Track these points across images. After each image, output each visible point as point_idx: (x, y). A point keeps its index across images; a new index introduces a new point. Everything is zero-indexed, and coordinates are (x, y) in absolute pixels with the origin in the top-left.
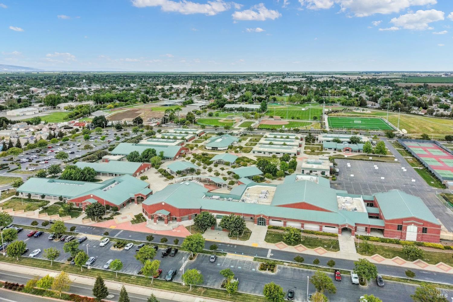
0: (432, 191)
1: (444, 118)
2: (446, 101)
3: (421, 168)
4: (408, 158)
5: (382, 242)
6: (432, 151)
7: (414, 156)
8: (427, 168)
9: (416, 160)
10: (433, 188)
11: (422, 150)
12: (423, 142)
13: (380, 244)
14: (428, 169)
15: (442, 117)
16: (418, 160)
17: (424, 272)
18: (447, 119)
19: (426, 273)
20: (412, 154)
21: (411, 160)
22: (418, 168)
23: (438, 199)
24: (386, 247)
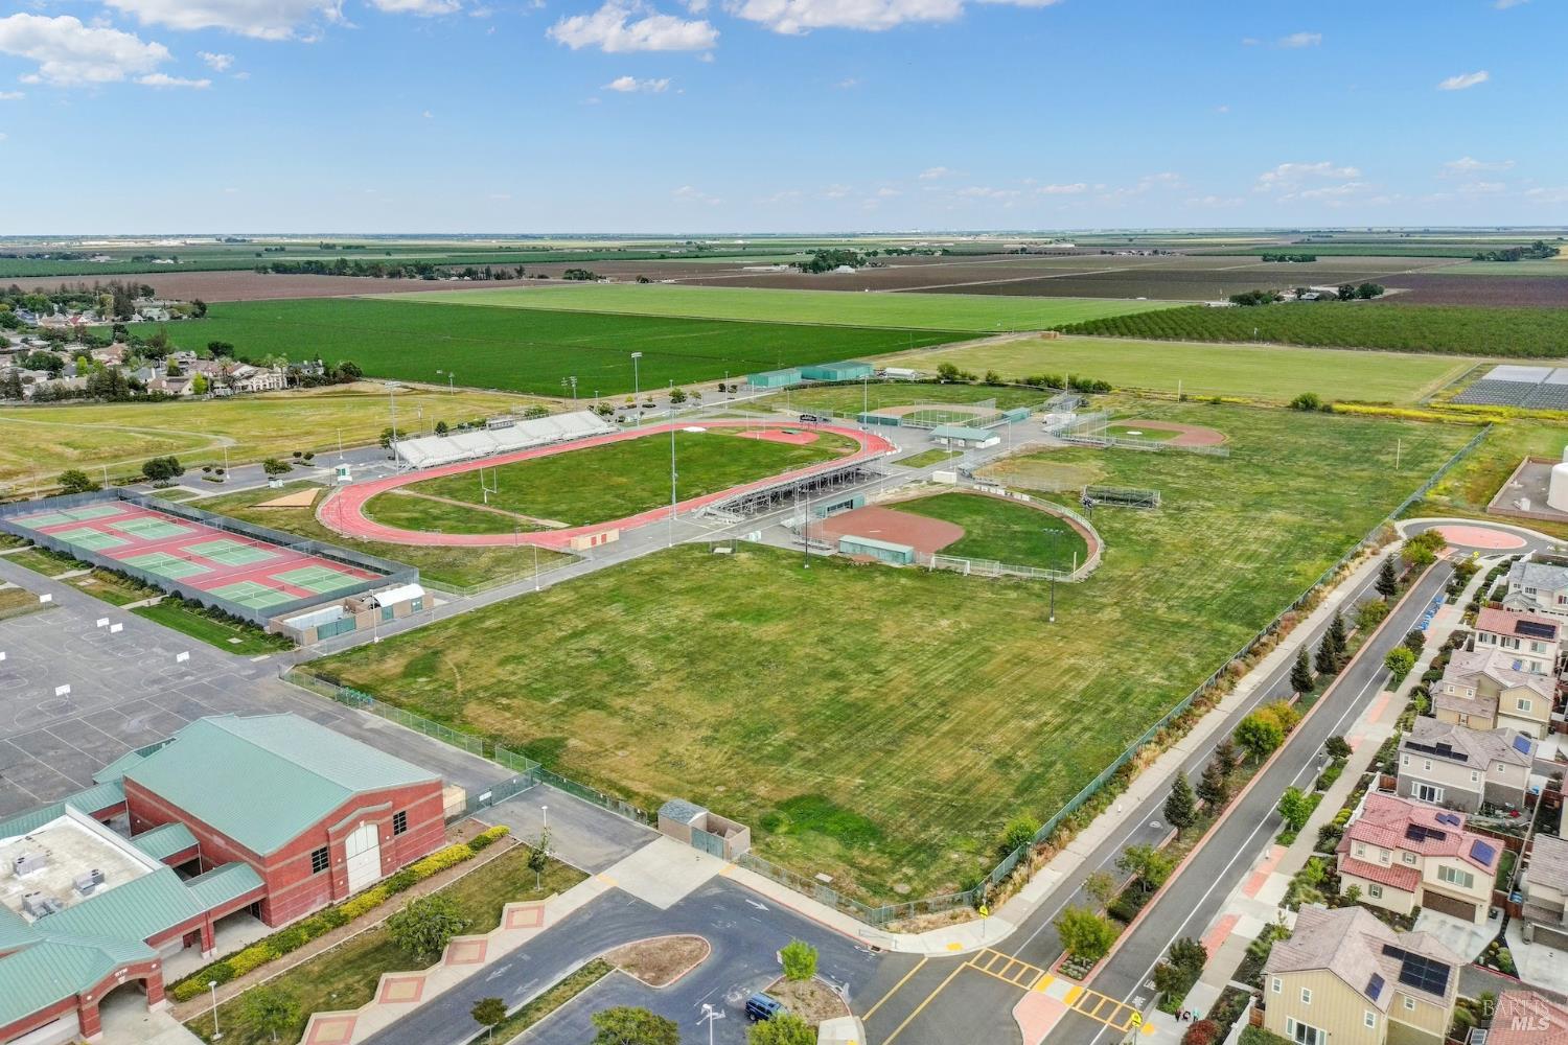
0: (261, 671)
1: (71, 401)
2: (25, 341)
3: (155, 601)
4: (75, 578)
5: (287, 951)
6: (134, 529)
7: (91, 565)
8: (177, 595)
9: (114, 578)
10: (255, 660)
11: (97, 533)
12: (77, 504)
13: (285, 963)
14: (181, 598)
15: (64, 402)
16: (122, 575)
17: (495, 974)
18: (81, 404)
19: (503, 970)
20: (78, 557)
21: (92, 581)
22: (144, 603)
23: (303, 692)
24: (312, 961)
